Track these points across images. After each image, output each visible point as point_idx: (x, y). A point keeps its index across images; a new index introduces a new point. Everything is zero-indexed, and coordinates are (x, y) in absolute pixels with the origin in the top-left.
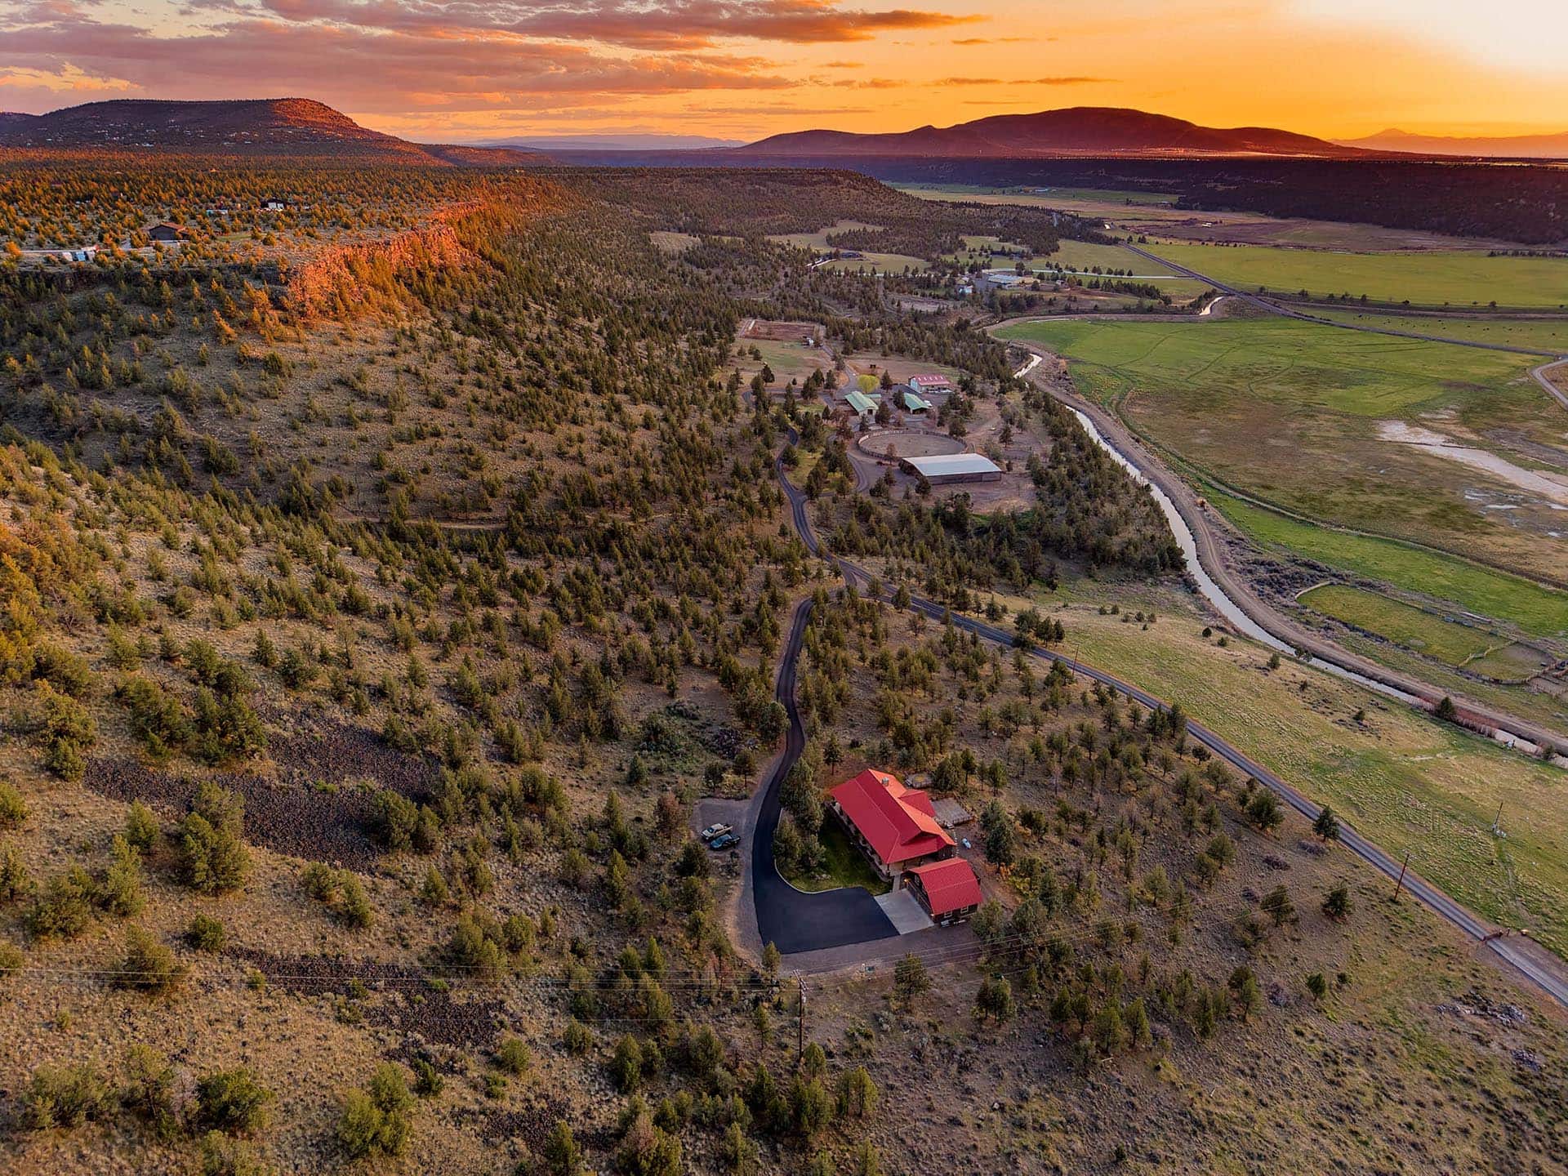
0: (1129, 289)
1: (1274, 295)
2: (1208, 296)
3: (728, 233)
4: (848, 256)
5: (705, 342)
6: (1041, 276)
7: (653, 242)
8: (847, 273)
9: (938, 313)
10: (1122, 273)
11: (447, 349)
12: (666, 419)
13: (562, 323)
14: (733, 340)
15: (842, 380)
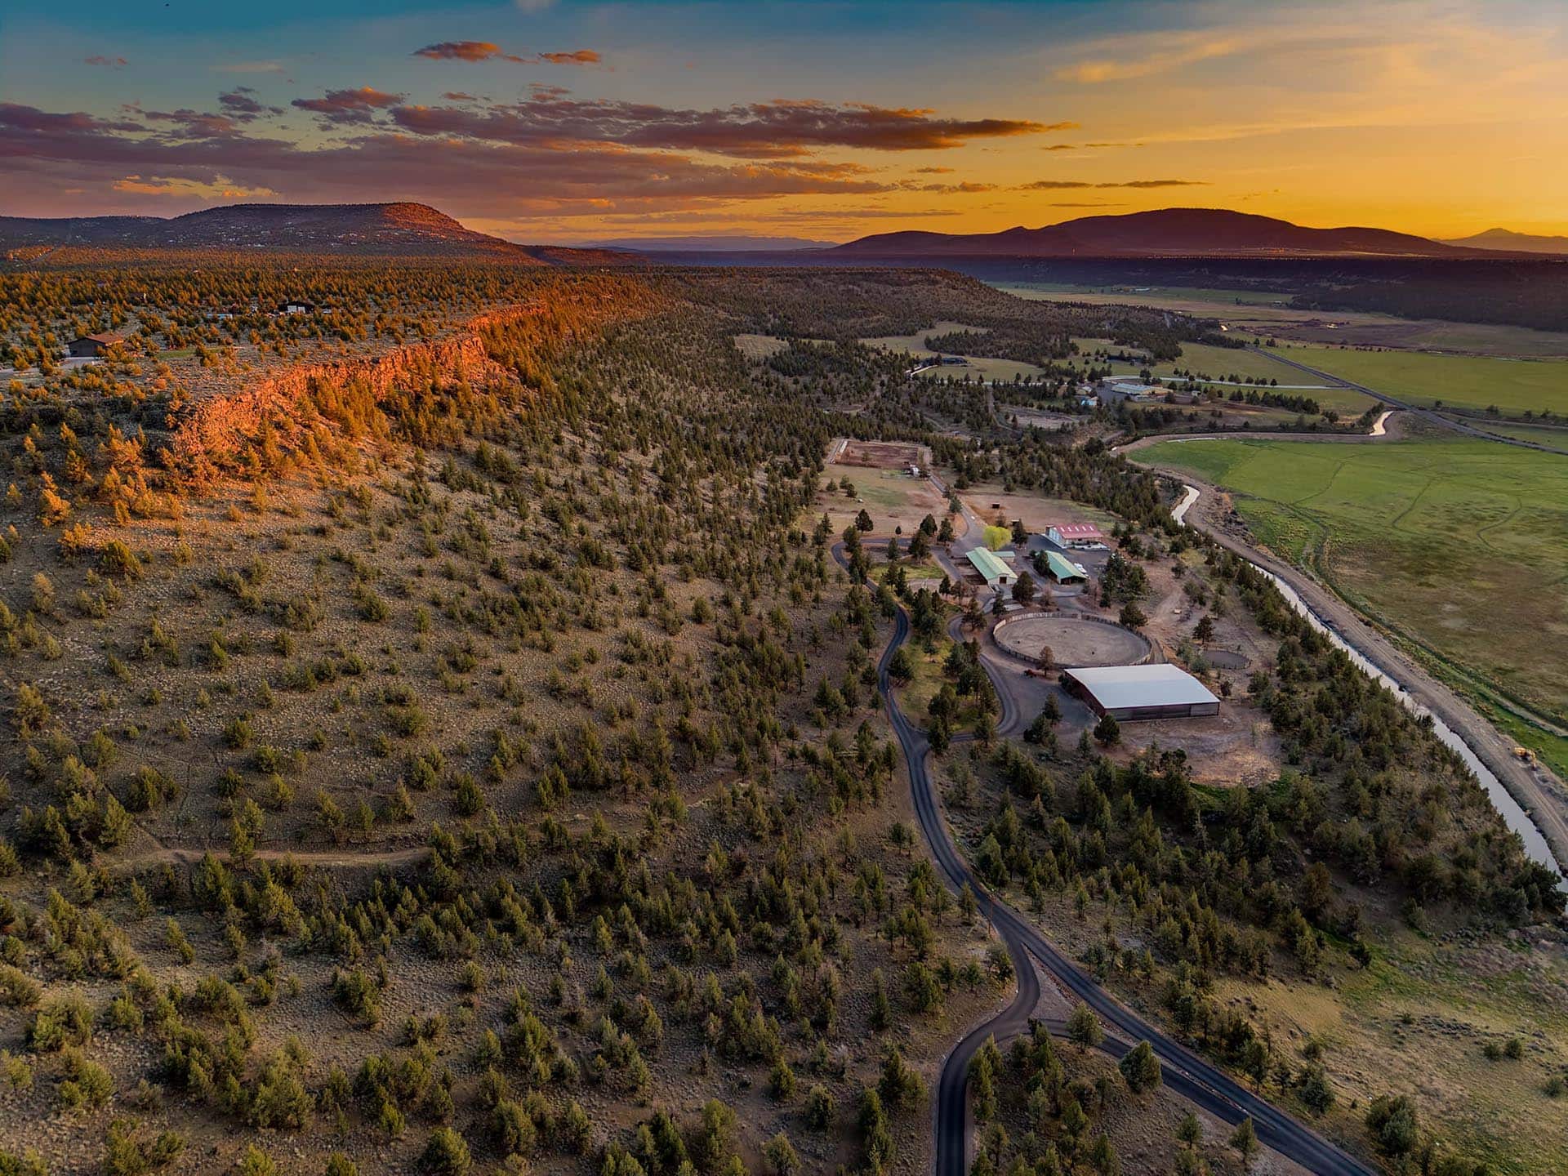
0: (1280, 402)
1: (1455, 411)
2: (1376, 411)
3: (818, 336)
4: (950, 362)
5: (789, 473)
6: (1172, 386)
7: (738, 347)
8: (950, 379)
9: (1063, 430)
10: (1264, 382)
11: (413, 516)
12: (727, 602)
13: (604, 462)
14: (821, 469)
15: (959, 526)
